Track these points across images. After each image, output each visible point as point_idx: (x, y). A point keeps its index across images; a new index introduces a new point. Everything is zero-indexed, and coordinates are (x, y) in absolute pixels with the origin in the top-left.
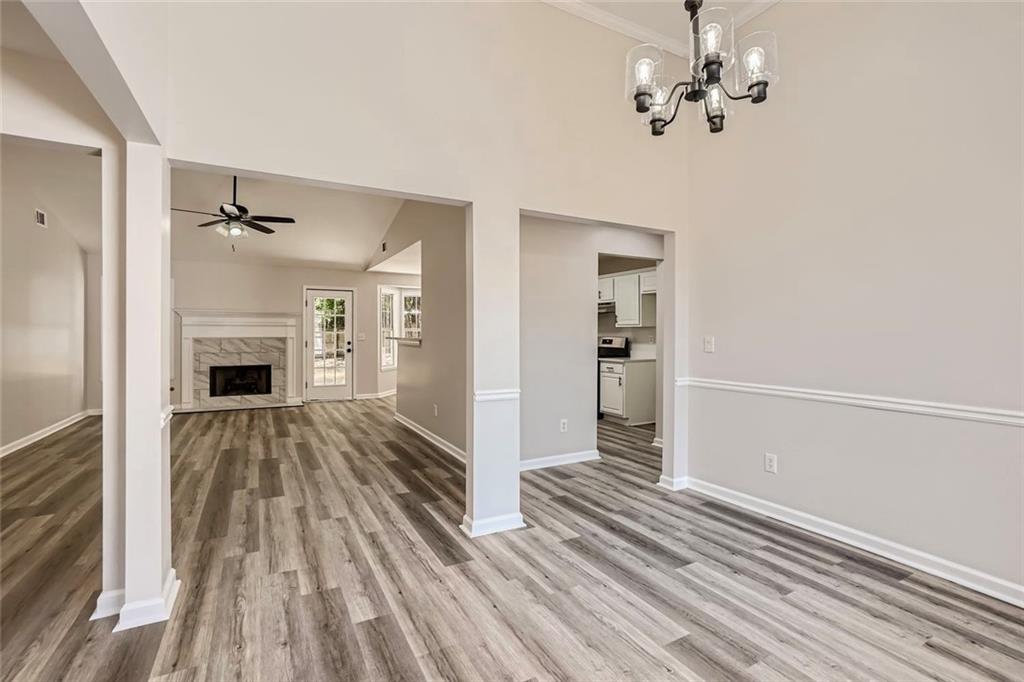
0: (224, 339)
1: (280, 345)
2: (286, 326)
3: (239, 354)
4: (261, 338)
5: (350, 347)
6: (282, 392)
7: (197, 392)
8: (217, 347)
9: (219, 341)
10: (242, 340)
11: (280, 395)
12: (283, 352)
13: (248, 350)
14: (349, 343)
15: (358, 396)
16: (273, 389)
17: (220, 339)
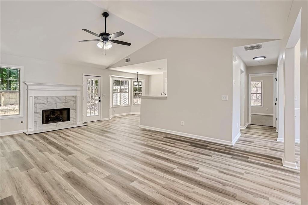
0: (49, 96)
1: (73, 99)
2: (77, 91)
3: (56, 103)
4: (65, 96)
5: (100, 99)
6: (74, 120)
7: (35, 123)
8: (45, 100)
9: (47, 98)
10: (57, 97)
11: (74, 121)
12: (75, 102)
13: (60, 102)
14: (100, 98)
15: (103, 120)
16: (70, 119)
17: (47, 97)
